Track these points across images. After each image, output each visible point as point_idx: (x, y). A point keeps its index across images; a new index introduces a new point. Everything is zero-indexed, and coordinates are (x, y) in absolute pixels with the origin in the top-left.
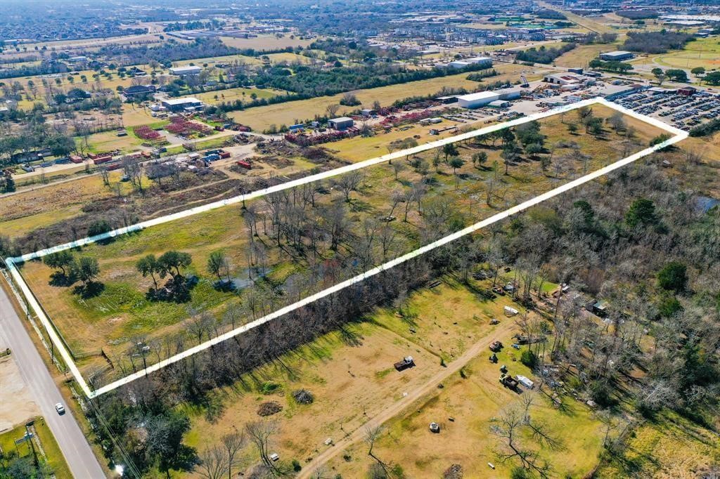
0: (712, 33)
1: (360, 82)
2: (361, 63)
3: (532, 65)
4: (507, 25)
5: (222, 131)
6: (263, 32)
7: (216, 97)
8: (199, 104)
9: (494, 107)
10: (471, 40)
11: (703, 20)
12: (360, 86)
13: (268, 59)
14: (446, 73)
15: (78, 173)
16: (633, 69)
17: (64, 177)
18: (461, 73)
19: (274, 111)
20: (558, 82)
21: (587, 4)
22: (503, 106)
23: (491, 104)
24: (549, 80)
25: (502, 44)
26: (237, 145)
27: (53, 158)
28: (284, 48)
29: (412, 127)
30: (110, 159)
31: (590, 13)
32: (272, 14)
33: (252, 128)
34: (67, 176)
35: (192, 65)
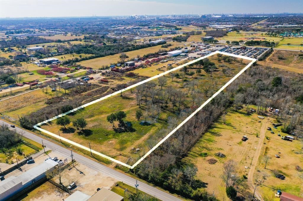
0: (232, 30)
1: (121, 50)
2: (112, 43)
3: (181, 42)
4: (157, 30)
5: (79, 70)
6: (56, 34)
7: (62, 58)
8: (58, 60)
9: (182, 56)
10: (149, 34)
11: (225, 27)
12: (122, 51)
13: (70, 43)
14: (151, 46)
15: (27, 90)
16: (218, 42)
17: (21, 92)
18: (157, 45)
19: (94, 61)
20: (197, 47)
21: (179, 22)
22: (185, 55)
23: (180, 55)
24: (193, 46)
25: (162, 36)
26: (92, 74)
27: (6, 85)
28: (74, 39)
29: (158, 64)
30: (37, 83)
31: (184, 25)
32: (52, 27)
33: (92, 68)
34: (22, 91)
35: (37, 46)
